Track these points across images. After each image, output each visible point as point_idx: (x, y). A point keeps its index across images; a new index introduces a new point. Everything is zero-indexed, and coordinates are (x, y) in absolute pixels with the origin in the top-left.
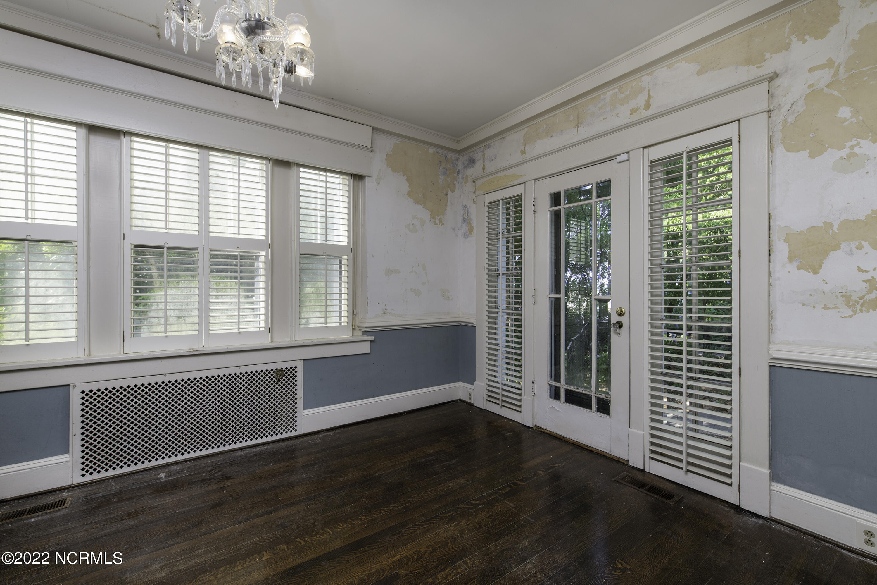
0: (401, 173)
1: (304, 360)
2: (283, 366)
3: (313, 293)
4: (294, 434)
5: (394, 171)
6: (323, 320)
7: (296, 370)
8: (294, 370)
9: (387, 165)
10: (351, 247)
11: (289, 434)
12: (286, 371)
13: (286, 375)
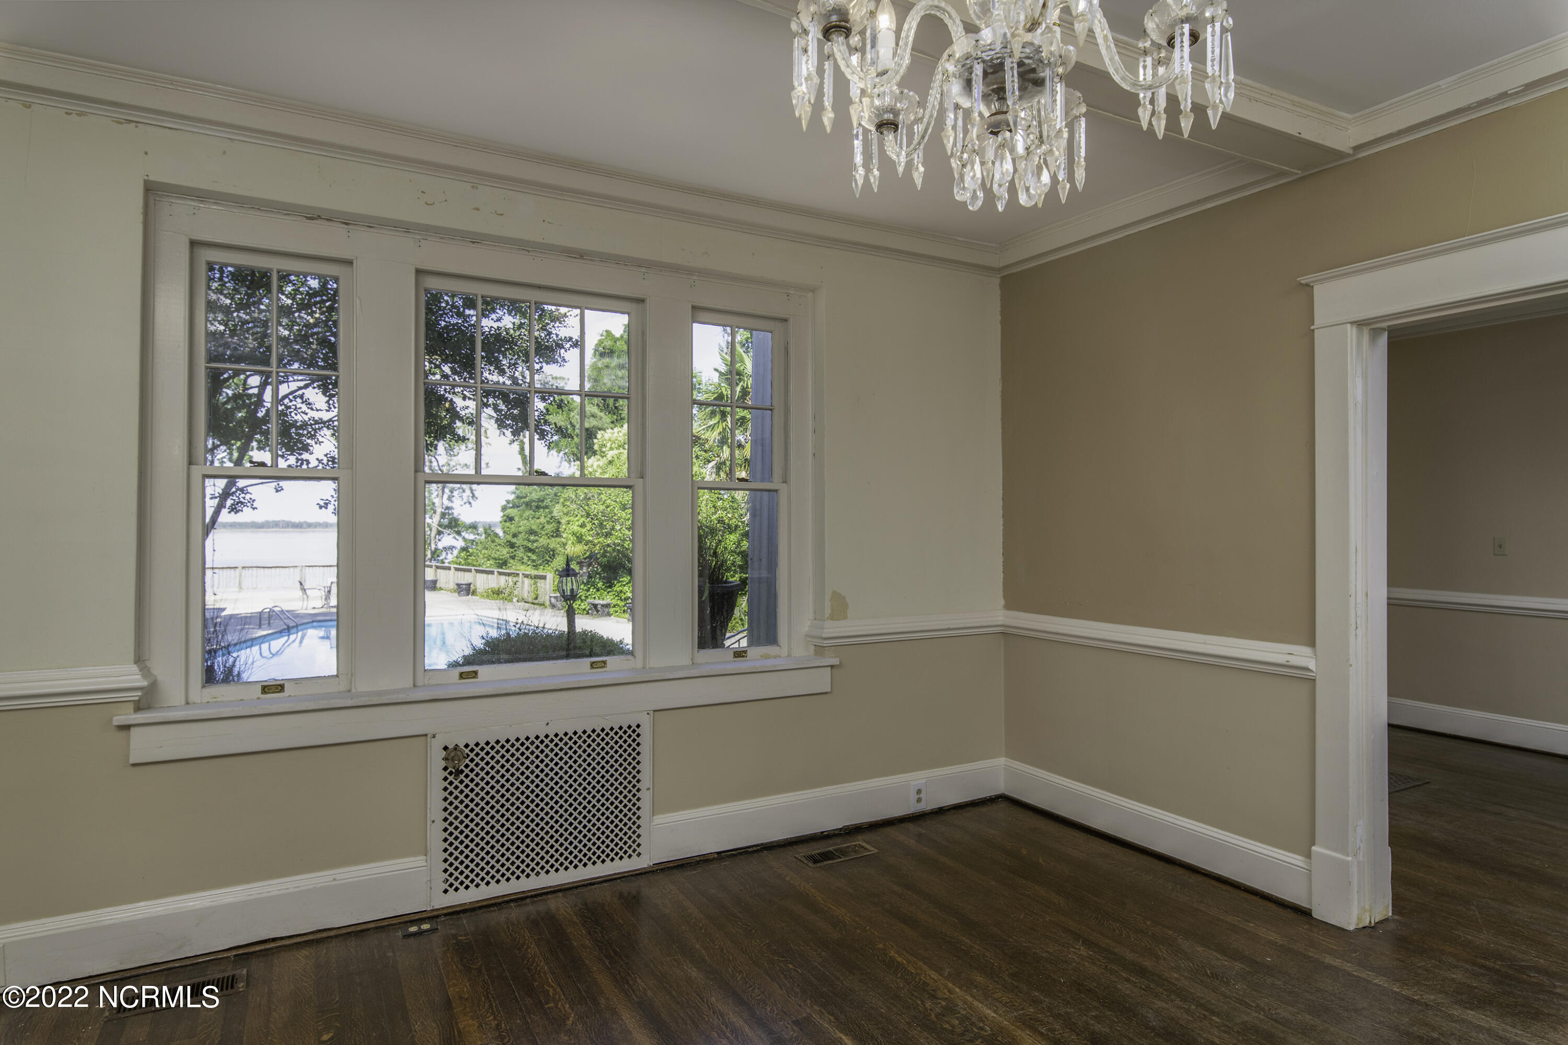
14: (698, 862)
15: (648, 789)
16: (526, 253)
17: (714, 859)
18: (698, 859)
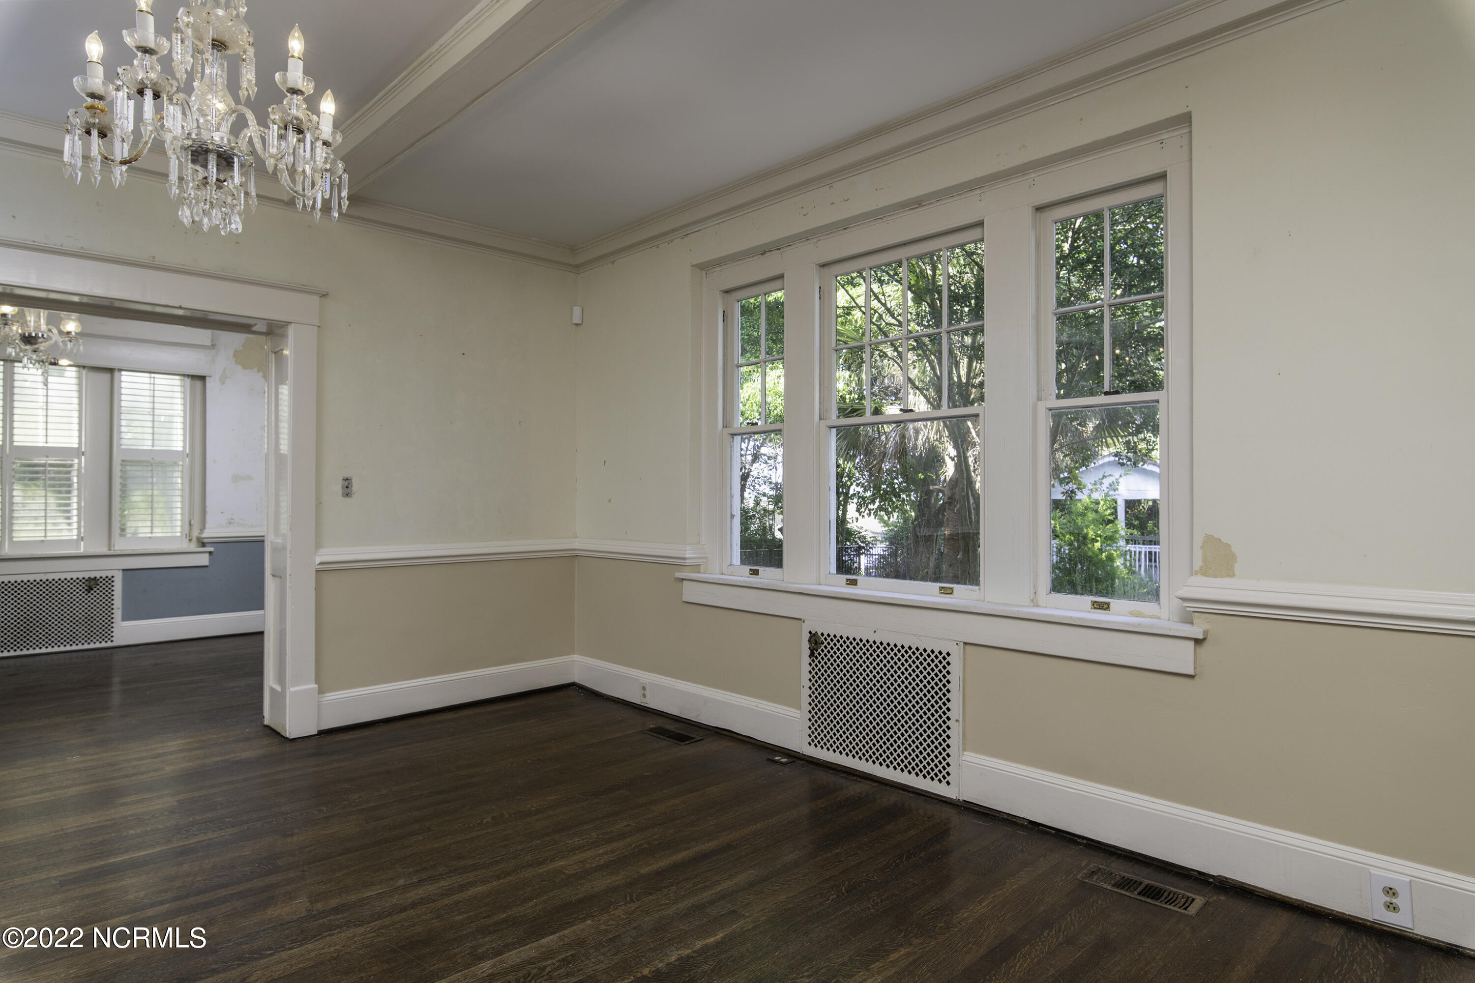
0: (256, 369)
1: (123, 570)
2: (98, 575)
3: (143, 501)
4: (109, 644)
5: (245, 367)
6: (149, 530)
7: (113, 579)
8: (110, 580)
9: (236, 362)
10: (188, 452)
11: (104, 645)
12: (101, 580)
13: (101, 584)
14: (1004, 820)
15: (957, 721)
16: (881, 221)
17: (1023, 825)
18: (1006, 817)
